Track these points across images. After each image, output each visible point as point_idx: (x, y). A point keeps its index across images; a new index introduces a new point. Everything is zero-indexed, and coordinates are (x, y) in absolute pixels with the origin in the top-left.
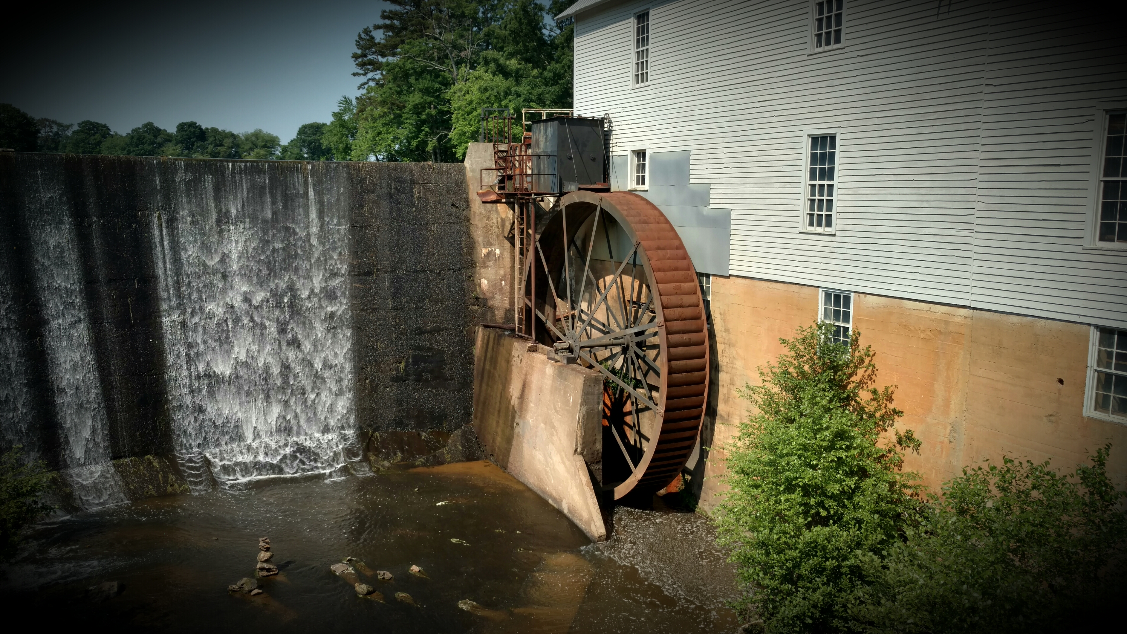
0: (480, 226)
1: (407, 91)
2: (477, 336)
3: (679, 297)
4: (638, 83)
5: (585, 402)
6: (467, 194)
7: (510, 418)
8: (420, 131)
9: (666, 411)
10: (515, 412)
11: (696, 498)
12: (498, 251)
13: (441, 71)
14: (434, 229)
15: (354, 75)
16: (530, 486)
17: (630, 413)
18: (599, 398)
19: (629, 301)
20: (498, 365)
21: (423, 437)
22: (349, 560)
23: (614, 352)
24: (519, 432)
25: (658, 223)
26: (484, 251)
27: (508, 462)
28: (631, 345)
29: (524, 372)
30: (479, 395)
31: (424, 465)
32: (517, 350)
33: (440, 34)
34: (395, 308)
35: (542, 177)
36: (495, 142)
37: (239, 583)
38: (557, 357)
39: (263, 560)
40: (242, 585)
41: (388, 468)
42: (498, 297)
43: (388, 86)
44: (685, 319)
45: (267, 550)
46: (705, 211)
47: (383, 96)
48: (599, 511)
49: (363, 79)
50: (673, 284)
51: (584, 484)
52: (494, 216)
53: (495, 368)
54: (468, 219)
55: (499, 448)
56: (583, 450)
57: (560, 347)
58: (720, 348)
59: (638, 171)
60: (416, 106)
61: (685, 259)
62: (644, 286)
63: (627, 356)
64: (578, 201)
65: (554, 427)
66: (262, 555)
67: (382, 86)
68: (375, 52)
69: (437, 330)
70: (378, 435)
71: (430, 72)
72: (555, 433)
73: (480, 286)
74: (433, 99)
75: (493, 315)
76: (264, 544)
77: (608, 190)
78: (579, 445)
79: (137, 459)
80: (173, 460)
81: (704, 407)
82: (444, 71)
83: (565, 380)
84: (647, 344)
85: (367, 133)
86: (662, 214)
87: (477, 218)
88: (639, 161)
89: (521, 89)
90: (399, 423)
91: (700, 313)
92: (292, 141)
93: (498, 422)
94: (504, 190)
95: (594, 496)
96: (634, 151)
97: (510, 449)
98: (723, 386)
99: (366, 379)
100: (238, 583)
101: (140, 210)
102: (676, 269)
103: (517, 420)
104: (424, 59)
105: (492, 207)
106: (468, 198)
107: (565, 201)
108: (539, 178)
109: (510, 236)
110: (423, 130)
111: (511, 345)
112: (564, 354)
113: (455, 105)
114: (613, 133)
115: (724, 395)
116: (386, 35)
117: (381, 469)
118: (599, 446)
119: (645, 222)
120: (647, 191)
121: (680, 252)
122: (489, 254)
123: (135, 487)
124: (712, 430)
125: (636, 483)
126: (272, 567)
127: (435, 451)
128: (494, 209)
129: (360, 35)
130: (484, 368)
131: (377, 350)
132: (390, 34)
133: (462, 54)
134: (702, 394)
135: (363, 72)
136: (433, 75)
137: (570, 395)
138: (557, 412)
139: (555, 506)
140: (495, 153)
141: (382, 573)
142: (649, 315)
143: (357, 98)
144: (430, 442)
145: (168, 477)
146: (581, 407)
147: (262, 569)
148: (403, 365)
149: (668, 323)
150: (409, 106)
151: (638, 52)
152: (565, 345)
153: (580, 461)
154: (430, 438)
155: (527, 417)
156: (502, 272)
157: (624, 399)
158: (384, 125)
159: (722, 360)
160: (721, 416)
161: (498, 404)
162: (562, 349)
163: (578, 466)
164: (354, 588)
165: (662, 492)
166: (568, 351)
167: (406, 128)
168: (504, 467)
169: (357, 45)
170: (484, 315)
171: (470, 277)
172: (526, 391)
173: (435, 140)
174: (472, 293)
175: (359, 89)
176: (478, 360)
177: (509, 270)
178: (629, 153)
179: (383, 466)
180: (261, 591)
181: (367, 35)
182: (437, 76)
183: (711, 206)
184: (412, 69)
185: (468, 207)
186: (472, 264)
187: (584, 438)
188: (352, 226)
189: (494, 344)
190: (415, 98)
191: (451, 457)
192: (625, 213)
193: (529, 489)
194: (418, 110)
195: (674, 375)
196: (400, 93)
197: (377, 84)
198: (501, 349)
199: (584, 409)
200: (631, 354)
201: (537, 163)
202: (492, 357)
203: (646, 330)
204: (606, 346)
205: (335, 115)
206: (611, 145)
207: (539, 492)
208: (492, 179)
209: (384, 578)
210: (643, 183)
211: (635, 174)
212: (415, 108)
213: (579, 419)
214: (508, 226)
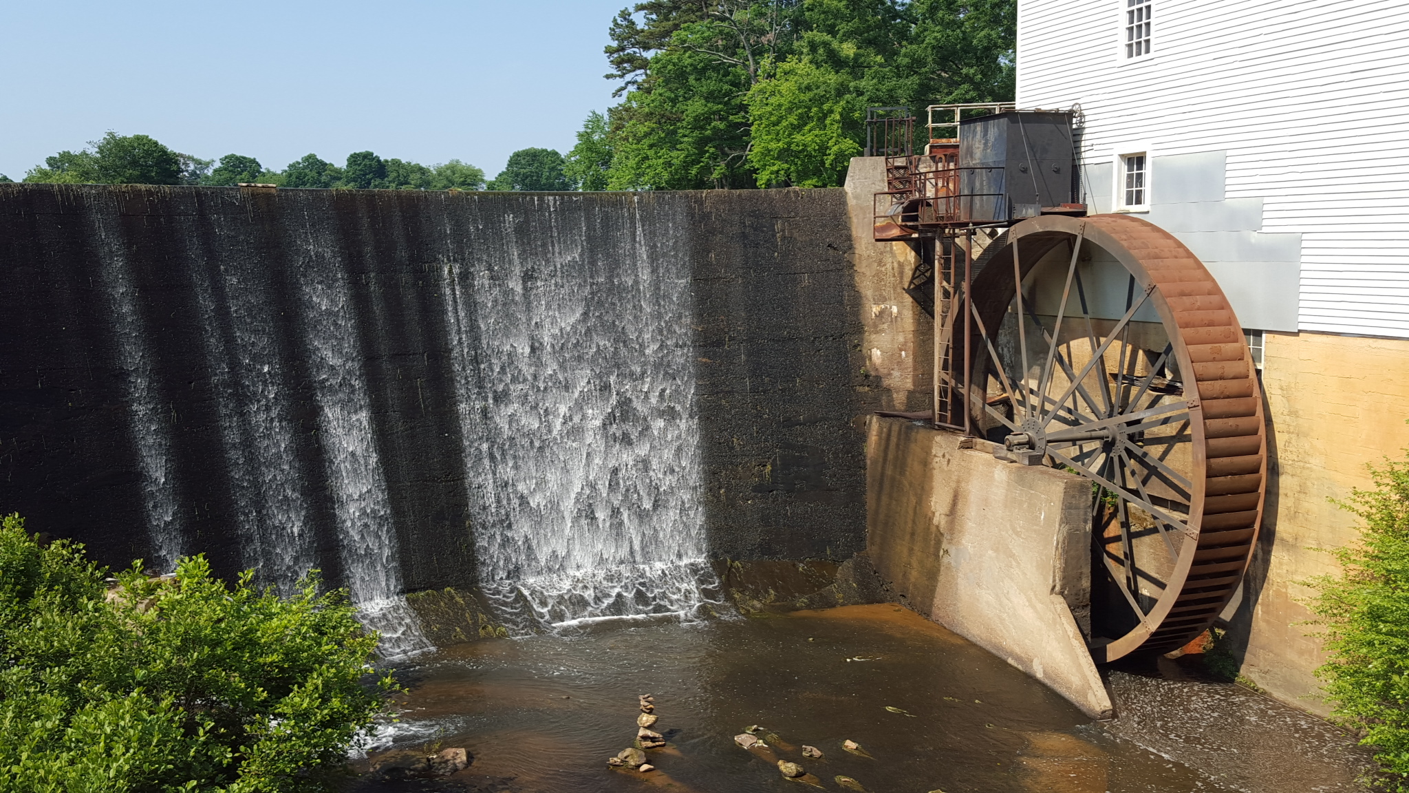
0: (868, 273)
1: (684, 97)
2: (869, 429)
3: (1220, 364)
4: (1130, 55)
5: (1066, 520)
6: (849, 229)
7: (933, 542)
8: (703, 152)
9: (1201, 532)
10: (942, 535)
11: (1237, 662)
12: (895, 309)
13: (731, 65)
14: (806, 280)
15: (608, 77)
16: (973, 640)
17: (1117, 539)
18: (1086, 514)
19: (1115, 376)
20: (908, 469)
21: (800, 569)
22: (754, 730)
23: (1085, 450)
24: (949, 563)
25: (1176, 257)
26: (875, 309)
27: (931, 605)
28: (1118, 438)
29: (954, 478)
30: (877, 512)
31: (808, 607)
32: (941, 447)
33: (731, 12)
34: (754, 390)
35: (977, 200)
36: (888, 155)
37: (621, 755)
38: (1014, 457)
39: (646, 725)
40: (626, 758)
41: (761, 611)
42: (896, 373)
43: (657, 92)
44: (1228, 397)
45: (651, 712)
46: (1254, 237)
47: (652, 105)
48: (1098, 675)
49: (620, 83)
50: (1210, 346)
51: (1071, 636)
52: (888, 259)
53: (902, 473)
54: (851, 265)
55: (915, 585)
56: (1063, 587)
57: (1016, 442)
58: (1280, 439)
59: (1129, 185)
60: (697, 119)
61: (1222, 308)
62: (1141, 352)
63: (1111, 455)
64: (1041, 230)
65: (1012, 556)
66: (644, 719)
67: (649, 91)
68: (638, 43)
69: (813, 422)
70: (739, 565)
71: (716, 69)
72: (1014, 563)
73: (870, 359)
74: (720, 106)
75: (891, 400)
76: (646, 704)
77: (1083, 214)
78: (1057, 581)
79: (435, 592)
80: (479, 594)
81: (1257, 526)
82: (735, 66)
83: (1030, 488)
84: (1145, 437)
85: (627, 158)
86: (1180, 245)
87: (864, 263)
88: (1130, 169)
89: (864, 83)
90: (766, 549)
91: (1251, 388)
92: (500, 175)
93: (911, 550)
94: (917, 220)
95: (1087, 653)
96: (1122, 156)
97: (935, 587)
98: (1286, 495)
99: (720, 488)
100: (619, 755)
101: (427, 262)
102: (1211, 324)
103: (945, 546)
104: (709, 49)
105: (885, 247)
106: (850, 235)
107: (1016, 233)
108: (972, 201)
109: (912, 287)
110: (708, 151)
111: (931, 440)
112: (1021, 451)
113: (755, 111)
114: (1086, 131)
115: (1288, 508)
116: (648, 19)
117: (752, 610)
118: (1086, 583)
119: (1157, 257)
120: (1148, 212)
121: (1215, 299)
122: (882, 313)
123: (439, 629)
124: (1266, 562)
125: (1147, 637)
126: (657, 735)
127: (820, 587)
128: (888, 249)
129: (615, 20)
130: (883, 474)
131: (733, 448)
132: (654, 17)
133: (764, 40)
134: (1254, 507)
135: (619, 73)
136: (721, 72)
137: (1040, 510)
138: (1018, 534)
139: (1020, 667)
140: (888, 170)
141: (809, 748)
142: (1149, 394)
143: (610, 110)
144: (811, 577)
145: (477, 616)
146: (1060, 525)
147: (645, 738)
148: (769, 467)
149: (1205, 402)
150: (688, 118)
151: (1131, 13)
152: (1024, 438)
153: (1060, 605)
154: (810, 571)
155: (963, 542)
156: (901, 339)
157: (1105, 519)
158: (651, 146)
159: (1283, 456)
160: (1282, 540)
161: (910, 525)
162: (1019, 444)
163: (1059, 611)
164: (778, 767)
165: (1176, 653)
166: (1027, 446)
167: (682, 150)
168: (926, 613)
169: (611, 35)
170: (877, 400)
171: (856, 346)
172: (959, 506)
173: (723, 165)
174: (860, 368)
175: (614, 97)
176: (872, 463)
177: (911, 335)
178: (1116, 159)
179: (753, 607)
180: (652, 767)
181: (625, 19)
182: (727, 74)
183: (1265, 230)
184: (691, 65)
185: (851, 247)
186: (858, 329)
187: (1065, 570)
188: (695, 279)
189: (899, 439)
190: (696, 107)
191: (843, 597)
192: (1125, 244)
193: (973, 645)
194: (700, 122)
195: (1214, 479)
196: (674, 101)
197: (639, 88)
198: (913, 446)
199: (1065, 529)
200: (1118, 451)
201: (969, 179)
202: (896, 458)
203: (1143, 419)
204: (1074, 441)
205: (580, 135)
206: (1083, 149)
207: (989, 648)
208: (890, 207)
209: (811, 756)
210: (1139, 202)
211: (1124, 190)
212: (695, 120)
213: (1058, 544)
214: (908, 273)
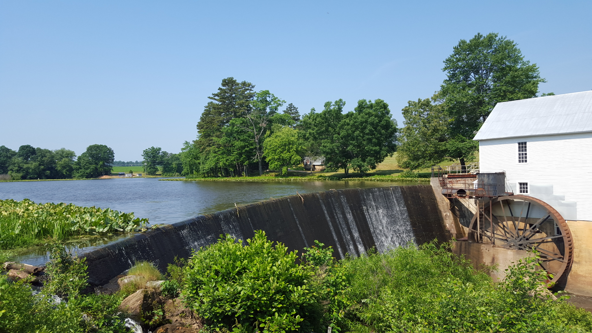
0: (441, 206)
4: (520, 162)
9: (568, 261)
12: (448, 214)
24: (494, 274)
29: (492, 254)
32: (485, 247)
38: (511, 248)
42: (452, 230)
46: (563, 202)
52: (444, 202)
54: (437, 204)
61: (560, 216)
73: (446, 226)
75: (453, 236)
77: (513, 195)
87: (440, 203)
96: (520, 183)
102: (561, 219)
103: (491, 270)
105: (443, 199)
109: (451, 209)
112: (514, 247)
114: (505, 176)
120: (531, 195)
140: (439, 181)
143: (193, 141)
149: (567, 235)
151: (519, 154)
152: (513, 244)
155: (499, 269)
156: (451, 221)
170: (450, 236)
171: (443, 223)
172: (495, 260)
174: (445, 229)
178: (517, 183)
183: (566, 200)
185: (436, 199)
186: (442, 219)
189: (465, 246)
198: (472, 247)
202: (466, 250)
210: (524, 192)
211: (519, 190)
214: (449, 205)
